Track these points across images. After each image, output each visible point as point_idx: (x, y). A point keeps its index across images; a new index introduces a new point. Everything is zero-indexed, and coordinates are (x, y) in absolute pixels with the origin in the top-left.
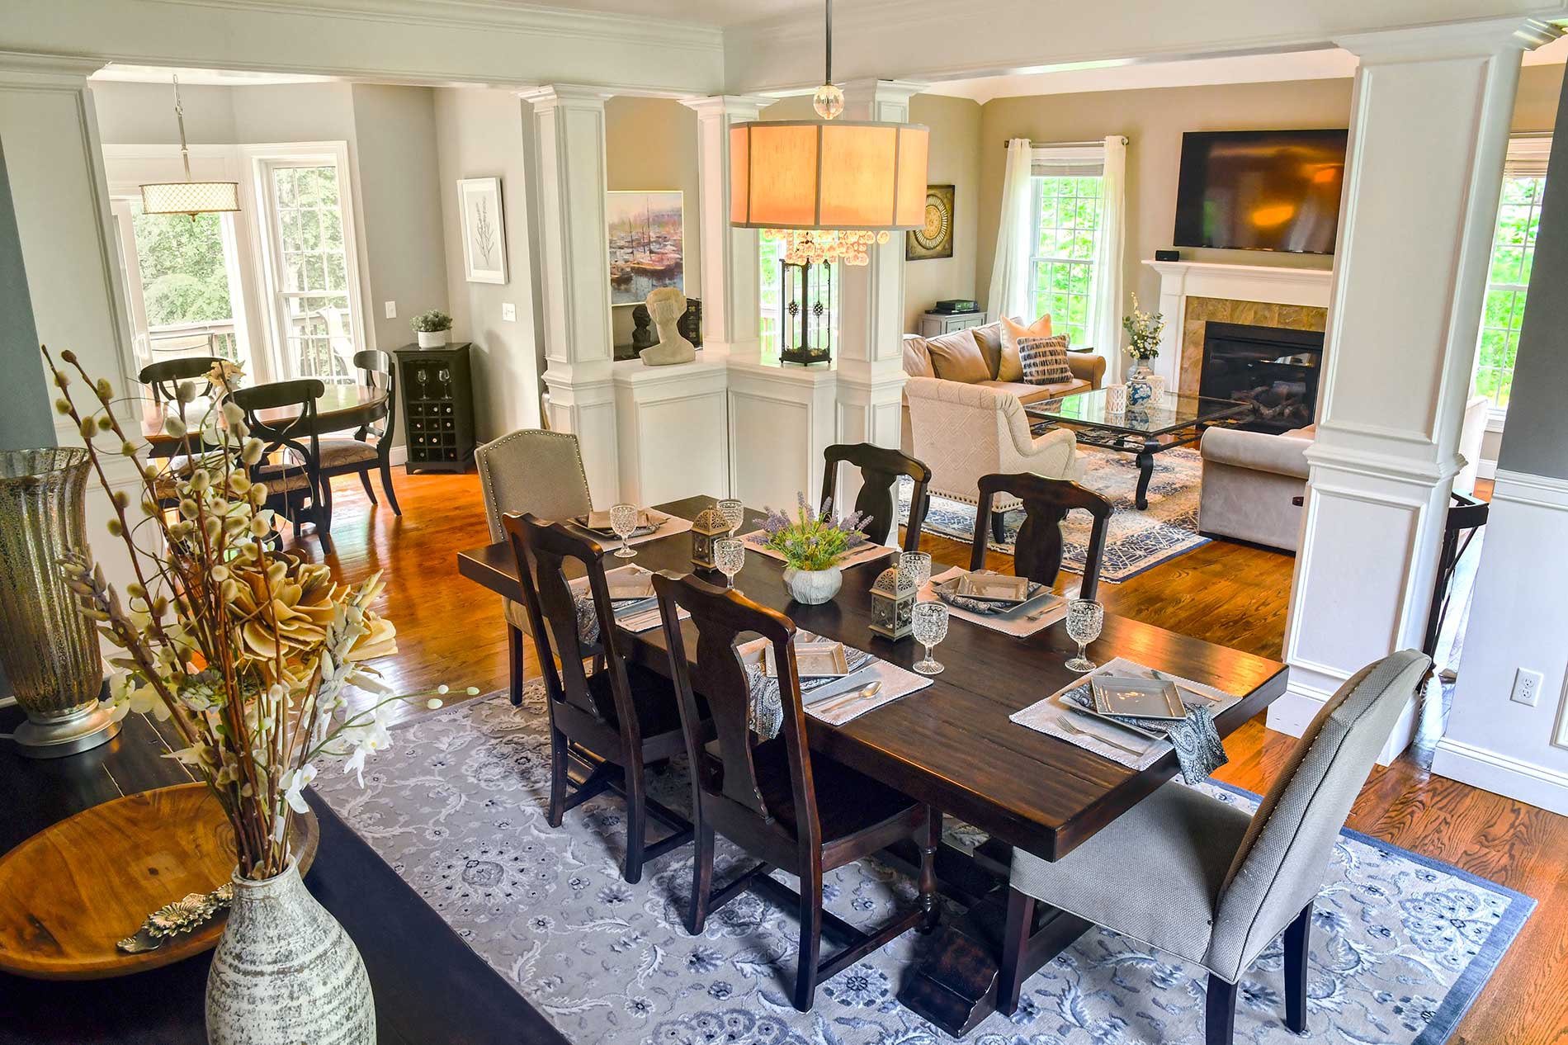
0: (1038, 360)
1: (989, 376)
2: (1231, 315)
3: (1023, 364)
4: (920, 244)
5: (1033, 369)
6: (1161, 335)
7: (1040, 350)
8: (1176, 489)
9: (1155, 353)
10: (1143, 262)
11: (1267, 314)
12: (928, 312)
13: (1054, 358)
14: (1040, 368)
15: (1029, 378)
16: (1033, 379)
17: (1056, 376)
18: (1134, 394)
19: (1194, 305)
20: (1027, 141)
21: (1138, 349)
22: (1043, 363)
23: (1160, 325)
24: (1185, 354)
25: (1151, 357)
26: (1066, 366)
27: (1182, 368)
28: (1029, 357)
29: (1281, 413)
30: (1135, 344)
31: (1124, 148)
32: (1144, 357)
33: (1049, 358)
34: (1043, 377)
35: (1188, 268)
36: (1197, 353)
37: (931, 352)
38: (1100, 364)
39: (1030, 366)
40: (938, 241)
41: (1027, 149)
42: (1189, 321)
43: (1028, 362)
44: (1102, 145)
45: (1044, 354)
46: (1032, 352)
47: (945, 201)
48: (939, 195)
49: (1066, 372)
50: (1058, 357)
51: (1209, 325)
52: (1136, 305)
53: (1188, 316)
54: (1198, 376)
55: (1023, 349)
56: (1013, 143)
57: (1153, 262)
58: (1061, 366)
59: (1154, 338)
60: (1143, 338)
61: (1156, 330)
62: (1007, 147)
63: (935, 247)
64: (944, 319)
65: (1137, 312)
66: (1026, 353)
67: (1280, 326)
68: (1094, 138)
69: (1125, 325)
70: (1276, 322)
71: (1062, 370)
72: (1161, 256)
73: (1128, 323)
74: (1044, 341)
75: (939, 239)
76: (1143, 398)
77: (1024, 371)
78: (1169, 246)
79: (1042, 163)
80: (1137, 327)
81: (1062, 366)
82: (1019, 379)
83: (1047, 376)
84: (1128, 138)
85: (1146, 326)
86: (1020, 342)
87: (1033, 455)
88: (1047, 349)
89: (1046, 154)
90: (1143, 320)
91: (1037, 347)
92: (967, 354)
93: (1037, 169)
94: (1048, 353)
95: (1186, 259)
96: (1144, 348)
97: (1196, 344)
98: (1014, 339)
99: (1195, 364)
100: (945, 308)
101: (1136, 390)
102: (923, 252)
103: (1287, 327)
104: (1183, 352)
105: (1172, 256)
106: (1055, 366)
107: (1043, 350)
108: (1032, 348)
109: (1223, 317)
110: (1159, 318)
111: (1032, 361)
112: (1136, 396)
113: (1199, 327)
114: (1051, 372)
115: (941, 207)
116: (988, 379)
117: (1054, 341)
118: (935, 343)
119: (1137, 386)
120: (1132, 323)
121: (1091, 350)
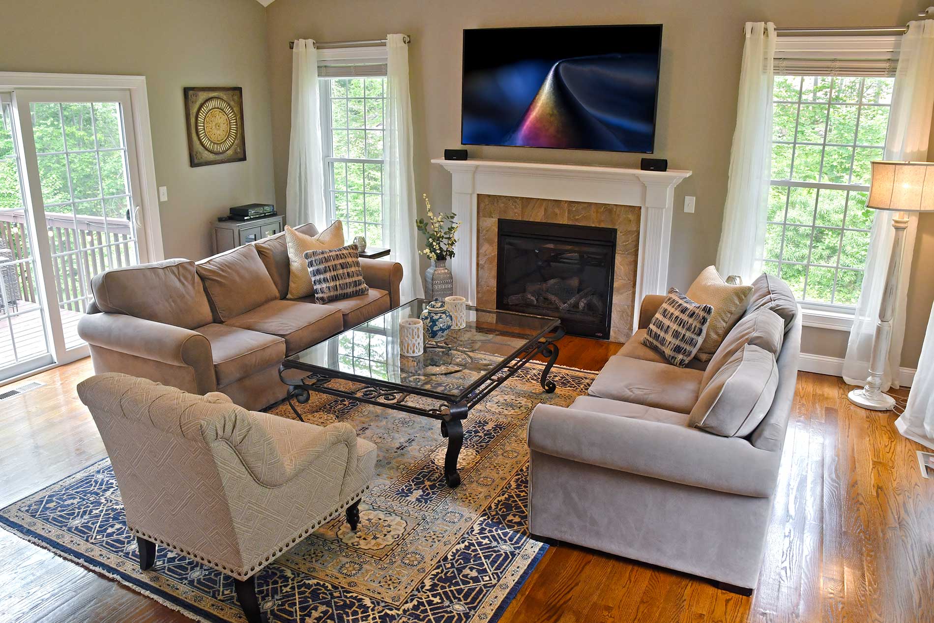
0: (328, 275)
1: (278, 295)
2: (522, 211)
3: (313, 279)
4: (206, 149)
5: (324, 285)
6: (456, 236)
7: (330, 264)
8: (488, 434)
9: (452, 254)
10: (433, 161)
11: (557, 211)
12: (221, 220)
13: (345, 271)
14: (332, 284)
15: (320, 295)
16: (325, 296)
17: (349, 290)
18: (432, 327)
19: (485, 203)
20: (310, 42)
21: (434, 251)
22: (334, 278)
23: (454, 225)
24: (481, 251)
25: (448, 258)
26: (361, 278)
27: (478, 264)
28: (318, 272)
29: (576, 306)
30: (430, 246)
31: (406, 46)
32: (441, 258)
33: (341, 271)
34: (336, 293)
35: (477, 167)
36: (491, 250)
37: (203, 278)
38: (397, 270)
39: (320, 282)
40: (228, 145)
41: (312, 50)
42: (482, 219)
43: (318, 277)
44: (384, 45)
45: (335, 268)
46: (322, 267)
47: (232, 103)
48: (225, 97)
49: (360, 284)
50: (349, 270)
51: (501, 222)
52: (429, 206)
53: (481, 214)
54: (494, 272)
55: (311, 264)
56: (298, 44)
57: (443, 161)
58: (354, 279)
59: (449, 238)
60: (438, 239)
61: (451, 229)
62: (292, 48)
63: (224, 152)
64: (236, 226)
65: (430, 214)
66: (315, 268)
67: (570, 223)
68: (378, 38)
69: (419, 228)
70: (566, 218)
71: (356, 284)
72: (450, 155)
73: (422, 225)
74: (334, 253)
75: (228, 143)
76: (442, 330)
77: (315, 287)
78: (457, 145)
79: (328, 65)
80: (430, 228)
81: (356, 279)
82: (310, 297)
83: (339, 292)
84: (409, 36)
85: (440, 226)
86: (307, 256)
87: (290, 480)
88: (337, 262)
89: (330, 55)
90: (437, 222)
91: (327, 260)
92: (247, 275)
93: (324, 70)
94: (339, 267)
95: (475, 157)
96: (441, 249)
97: (490, 242)
98: (301, 252)
99: (490, 261)
100: (238, 214)
101: (434, 322)
102: (212, 157)
103: (577, 224)
104: (478, 249)
105: (461, 155)
106: (348, 280)
107: (333, 263)
108: (321, 262)
109: (515, 214)
110: (452, 217)
111: (322, 277)
112: (435, 329)
113: (491, 223)
114: (343, 287)
115: (228, 110)
116: (275, 298)
117: (345, 252)
118: (208, 267)
119: (436, 317)
120: (426, 224)
121: (387, 252)
